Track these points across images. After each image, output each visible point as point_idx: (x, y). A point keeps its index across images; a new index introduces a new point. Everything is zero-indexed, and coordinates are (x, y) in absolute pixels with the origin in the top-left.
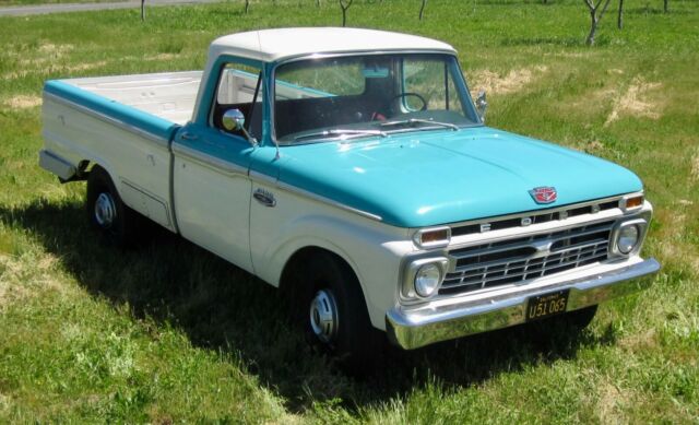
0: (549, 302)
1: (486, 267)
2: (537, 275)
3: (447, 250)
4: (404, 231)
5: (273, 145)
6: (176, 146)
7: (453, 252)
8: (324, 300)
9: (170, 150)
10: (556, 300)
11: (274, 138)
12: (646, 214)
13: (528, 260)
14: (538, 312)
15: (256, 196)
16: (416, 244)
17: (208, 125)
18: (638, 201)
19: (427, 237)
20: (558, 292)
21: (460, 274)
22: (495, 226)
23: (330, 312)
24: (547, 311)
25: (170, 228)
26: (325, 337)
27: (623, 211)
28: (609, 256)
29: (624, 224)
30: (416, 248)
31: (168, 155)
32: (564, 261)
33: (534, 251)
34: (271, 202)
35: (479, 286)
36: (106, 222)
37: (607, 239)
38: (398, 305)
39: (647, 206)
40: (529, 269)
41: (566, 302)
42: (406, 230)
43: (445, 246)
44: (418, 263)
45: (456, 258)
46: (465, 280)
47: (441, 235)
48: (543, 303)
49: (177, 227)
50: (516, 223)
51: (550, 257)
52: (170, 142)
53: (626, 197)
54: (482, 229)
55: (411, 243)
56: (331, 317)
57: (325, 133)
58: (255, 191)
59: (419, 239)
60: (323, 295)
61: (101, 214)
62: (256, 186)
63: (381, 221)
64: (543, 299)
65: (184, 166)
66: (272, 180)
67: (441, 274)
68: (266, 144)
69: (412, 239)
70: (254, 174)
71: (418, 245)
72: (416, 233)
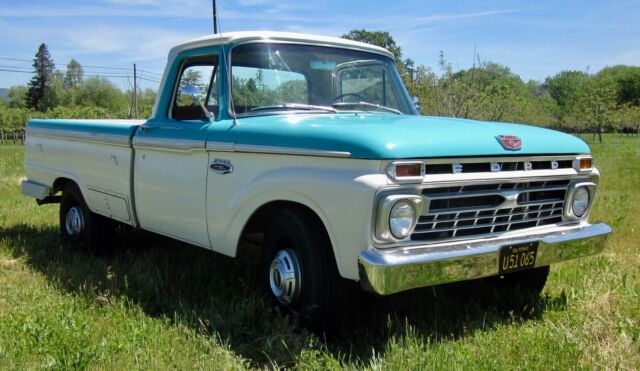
0: (520, 254)
1: (458, 213)
2: (504, 229)
3: (421, 187)
4: (377, 163)
5: (230, 117)
6: (136, 140)
7: (426, 192)
8: (285, 259)
9: (132, 146)
10: (526, 252)
11: (230, 111)
12: (594, 178)
13: (497, 209)
14: (510, 264)
15: (212, 166)
16: (390, 177)
17: (167, 117)
18: (587, 163)
19: (401, 170)
20: (528, 244)
21: (432, 218)
22: (467, 168)
23: (292, 269)
24: (519, 264)
25: (130, 223)
26: (287, 298)
27: (578, 171)
28: (563, 219)
29: (577, 185)
30: (390, 182)
31: (129, 151)
32: (527, 217)
33: (502, 200)
34: (228, 168)
36: (75, 232)
37: (562, 198)
38: (371, 247)
39: (595, 170)
40: (497, 221)
41: (535, 255)
42: (379, 162)
43: (419, 183)
44: (392, 198)
45: (429, 199)
46: (438, 226)
47: (415, 170)
48: (515, 254)
49: (137, 219)
50: (486, 168)
51: (516, 210)
52: (131, 139)
53: (579, 158)
54: (454, 170)
55: (384, 177)
56: (293, 275)
58: (212, 162)
59: (392, 172)
60: (284, 254)
61: (71, 227)
62: (214, 157)
63: (349, 157)
64: (515, 251)
65: (144, 157)
66: (230, 146)
67: (414, 216)
68: (223, 118)
69: (385, 172)
70: (211, 145)
71: (393, 179)
72: (390, 165)
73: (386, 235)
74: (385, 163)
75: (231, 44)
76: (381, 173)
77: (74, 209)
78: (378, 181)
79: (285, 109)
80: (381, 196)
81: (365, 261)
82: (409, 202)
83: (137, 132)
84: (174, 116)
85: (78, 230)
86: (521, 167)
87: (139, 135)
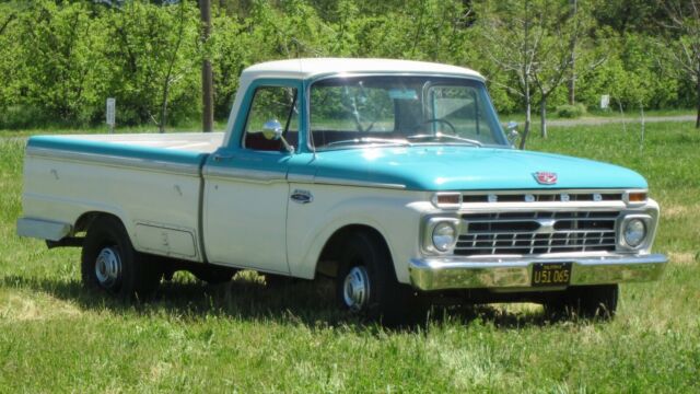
0: (553, 271)
1: (496, 235)
2: (544, 251)
3: (460, 212)
4: (423, 195)
5: (309, 151)
6: (207, 169)
7: (465, 216)
8: (357, 274)
9: (201, 176)
10: (560, 270)
11: (309, 145)
12: (650, 211)
13: (534, 233)
14: (543, 278)
15: (293, 197)
16: (433, 204)
17: (241, 146)
18: (642, 197)
19: (442, 199)
20: (560, 263)
21: (472, 237)
22: (501, 198)
23: (362, 281)
24: (552, 279)
25: (195, 259)
26: (358, 306)
27: (627, 204)
28: (617, 247)
29: (628, 216)
30: (433, 208)
31: (198, 180)
32: (570, 243)
33: (537, 226)
34: (308, 198)
35: (489, 252)
36: (109, 278)
37: (612, 228)
38: (419, 257)
39: (651, 203)
40: (536, 243)
41: (569, 273)
42: (424, 193)
43: (457, 209)
44: (436, 220)
45: (468, 222)
46: (478, 244)
47: (454, 199)
48: (548, 271)
49: (204, 254)
50: (521, 198)
51: (555, 236)
52: (201, 168)
53: (628, 191)
54: (490, 199)
55: (429, 203)
56: (363, 286)
57: (356, 140)
58: (292, 192)
59: (436, 201)
60: (357, 270)
61: (103, 271)
62: (294, 188)
63: (405, 189)
64: (547, 268)
65: (216, 187)
66: (310, 178)
67: (454, 234)
68: (303, 151)
69: (430, 200)
70: (292, 177)
71: (435, 205)
72: (433, 196)
73: (431, 248)
74: (430, 193)
75: (310, 80)
76: (426, 200)
77: (108, 250)
78: (424, 206)
79: (361, 143)
80: (425, 218)
81: (413, 266)
82: (450, 224)
83: (207, 162)
84: (247, 145)
85: (115, 275)
86: (558, 198)
87: (210, 164)
